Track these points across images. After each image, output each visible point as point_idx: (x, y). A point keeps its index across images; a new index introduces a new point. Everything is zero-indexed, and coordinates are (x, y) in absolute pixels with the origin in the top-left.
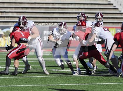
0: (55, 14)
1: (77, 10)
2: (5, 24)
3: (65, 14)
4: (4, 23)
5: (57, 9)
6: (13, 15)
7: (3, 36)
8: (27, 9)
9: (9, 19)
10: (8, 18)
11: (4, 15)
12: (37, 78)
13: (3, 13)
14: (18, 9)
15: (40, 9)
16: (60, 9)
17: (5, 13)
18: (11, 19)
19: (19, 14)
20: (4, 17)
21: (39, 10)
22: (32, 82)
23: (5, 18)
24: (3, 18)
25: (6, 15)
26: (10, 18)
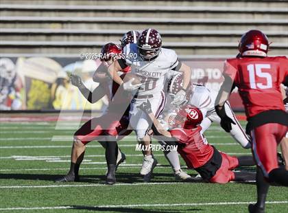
0: (195, 27)
1: (250, 16)
2: (71, 53)
3: (221, 27)
4: (68, 50)
5: (201, 15)
6: (91, 28)
7: (65, 81)
8: (127, 14)
9: (80, 40)
10: (77, 38)
11: (67, 28)
12: (151, 186)
13: (65, 25)
14: (104, 14)
15: (158, 15)
16: (209, 15)
17: (69, 25)
18: (85, 40)
19: (105, 26)
20: (68, 35)
21: (156, 17)
22: (138, 197)
23: (72, 37)
24: (65, 38)
25: (72, 28)
26: (82, 38)
